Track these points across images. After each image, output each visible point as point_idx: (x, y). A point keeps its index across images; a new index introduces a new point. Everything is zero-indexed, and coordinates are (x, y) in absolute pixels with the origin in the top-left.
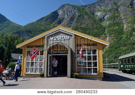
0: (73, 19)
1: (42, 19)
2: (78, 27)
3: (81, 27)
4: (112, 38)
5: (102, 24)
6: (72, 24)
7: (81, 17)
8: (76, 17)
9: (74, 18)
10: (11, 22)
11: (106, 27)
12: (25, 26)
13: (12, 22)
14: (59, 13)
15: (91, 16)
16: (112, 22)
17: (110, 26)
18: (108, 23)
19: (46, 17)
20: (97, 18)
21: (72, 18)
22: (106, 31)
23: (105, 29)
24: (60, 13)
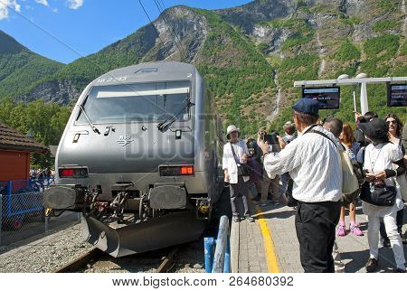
0: (196, 46)
1: (114, 45)
2: (209, 67)
3: (215, 69)
4: (289, 95)
5: (268, 59)
6: (192, 58)
7: (216, 42)
8: (204, 41)
9: (198, 44)
10: (31, 53)
11: (277, 66)
12: (70, 64)
13: (34, 53)
14: (159, 30)
15: (243, 38)
16: (293, 56)
17: (286, 64)
18: (282, 57)
19: (125, 40)
20: (257, 44)
21: (193, 42)
22: (276, 77)
23: (275, 73)
24: (162, 29)
